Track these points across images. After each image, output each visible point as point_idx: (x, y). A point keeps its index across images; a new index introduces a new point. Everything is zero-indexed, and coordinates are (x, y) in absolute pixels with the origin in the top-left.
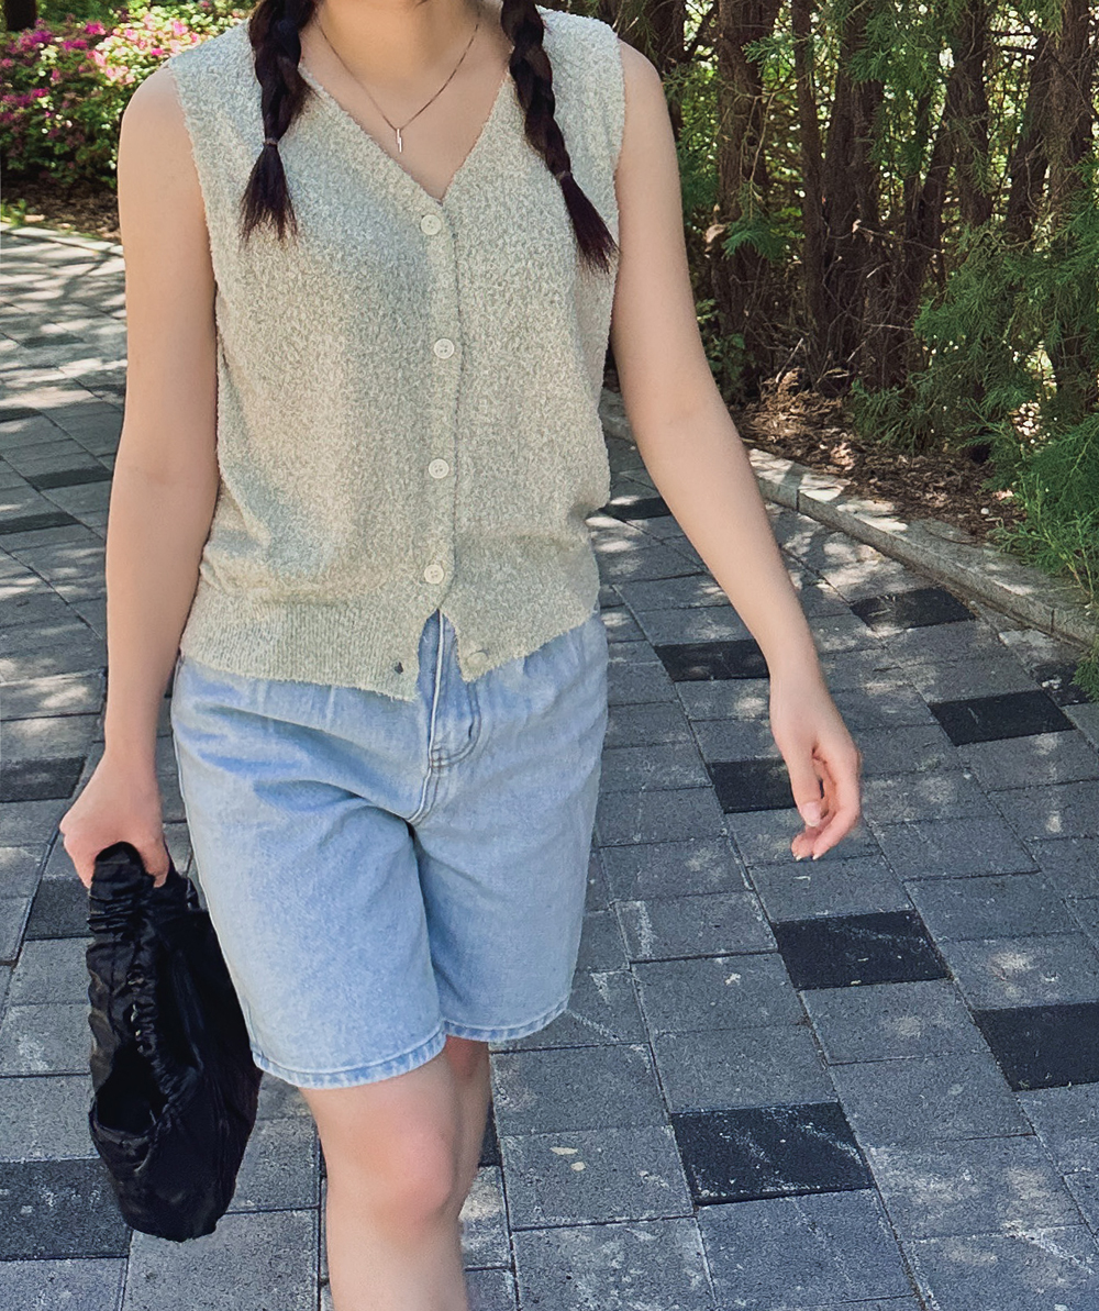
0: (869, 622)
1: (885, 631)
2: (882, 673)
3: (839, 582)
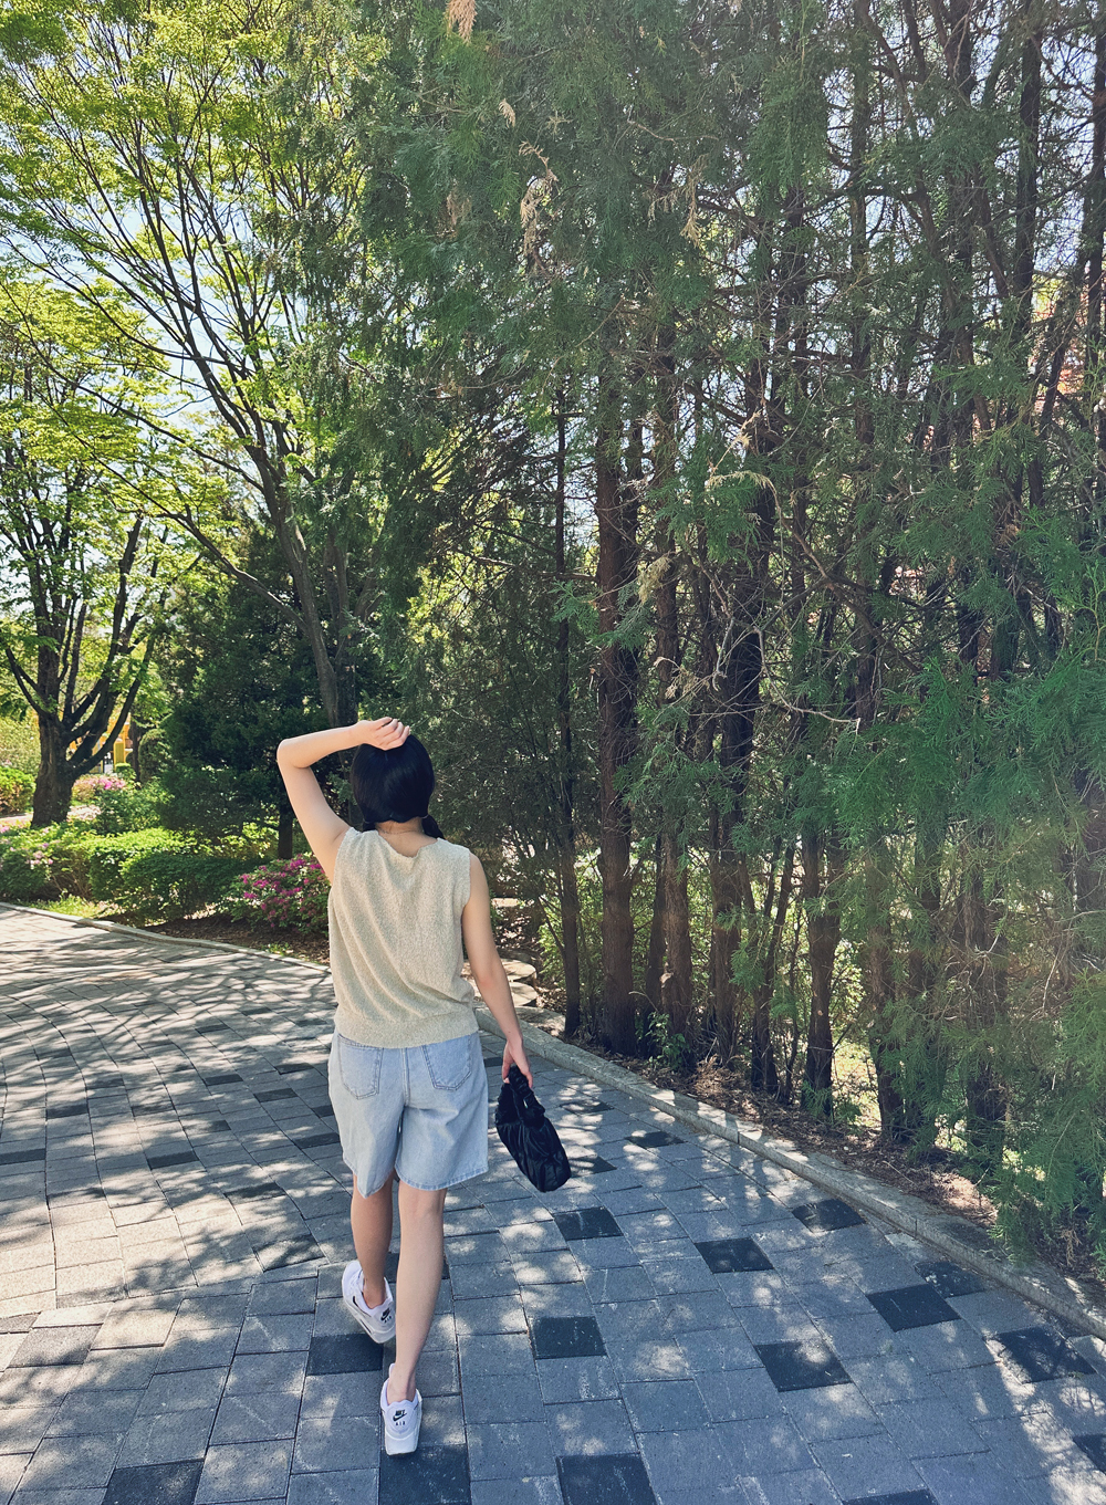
0: (808, 1224)
1: (818, 1233)
2: (829, 1267)
3: (780, 1194)
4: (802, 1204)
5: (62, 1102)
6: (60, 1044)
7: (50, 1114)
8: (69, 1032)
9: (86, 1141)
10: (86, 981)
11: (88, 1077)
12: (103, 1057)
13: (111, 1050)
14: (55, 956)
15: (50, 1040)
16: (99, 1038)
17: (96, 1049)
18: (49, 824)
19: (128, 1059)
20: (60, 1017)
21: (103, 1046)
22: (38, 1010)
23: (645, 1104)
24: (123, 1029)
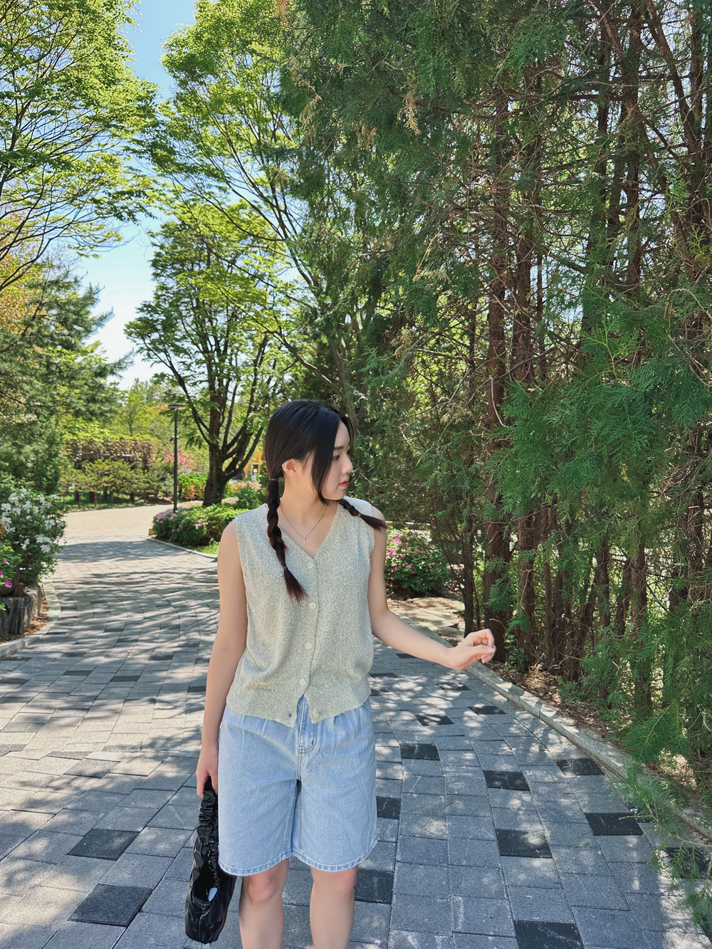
0: (563, 770)
1: (569, 775)
2: (566, 795)
3: (553, 751)
4: (565, 758)
5: (161, 653)
6: (176, 622)
7: (153, 658)
8: (184, 616)
9: (164, 674)
10: (203, 590)
11: (182, 640)
12: (195, 631)
13: (202, 627)
14: (197, 577)
15: (172, 619)
16: (198, 621)
17: (194, 626)
18: (211, 505)
19: (208, 633)
20: (184, 608)
21: (198, 626)
22: (173, 604)
23: (491, 689)
24: (213, 617)
